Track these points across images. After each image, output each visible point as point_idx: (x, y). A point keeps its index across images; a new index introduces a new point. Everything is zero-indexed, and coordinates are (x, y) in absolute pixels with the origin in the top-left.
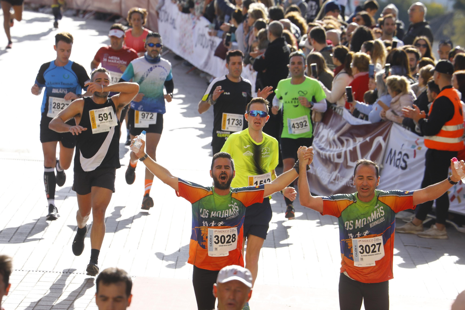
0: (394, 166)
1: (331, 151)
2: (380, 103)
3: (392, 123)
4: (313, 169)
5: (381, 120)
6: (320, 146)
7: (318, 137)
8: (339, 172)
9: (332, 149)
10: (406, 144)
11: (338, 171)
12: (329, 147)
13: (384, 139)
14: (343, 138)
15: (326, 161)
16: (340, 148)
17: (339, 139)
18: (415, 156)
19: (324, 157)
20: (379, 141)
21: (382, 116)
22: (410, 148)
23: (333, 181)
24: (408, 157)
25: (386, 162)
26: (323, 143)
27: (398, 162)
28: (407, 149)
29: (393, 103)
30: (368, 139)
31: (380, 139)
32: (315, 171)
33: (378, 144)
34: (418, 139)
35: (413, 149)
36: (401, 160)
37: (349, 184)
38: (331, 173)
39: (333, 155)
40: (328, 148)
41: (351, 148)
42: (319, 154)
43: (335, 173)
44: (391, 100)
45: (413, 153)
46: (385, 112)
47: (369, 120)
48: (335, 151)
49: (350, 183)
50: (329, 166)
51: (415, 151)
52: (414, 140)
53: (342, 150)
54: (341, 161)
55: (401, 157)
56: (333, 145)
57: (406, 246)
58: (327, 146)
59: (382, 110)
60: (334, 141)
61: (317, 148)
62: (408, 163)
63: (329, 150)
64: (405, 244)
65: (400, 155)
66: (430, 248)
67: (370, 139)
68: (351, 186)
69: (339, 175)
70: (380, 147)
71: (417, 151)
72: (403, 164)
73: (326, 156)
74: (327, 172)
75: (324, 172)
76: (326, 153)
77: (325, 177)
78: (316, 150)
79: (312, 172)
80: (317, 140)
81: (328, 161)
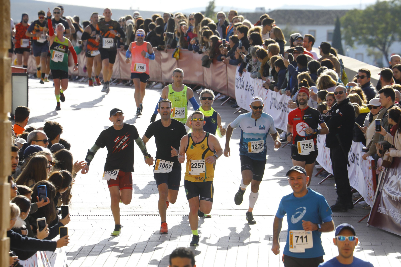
4: (386, 211)
6: (391, 190)
7: (387, 183)
15: (397, 203)
19: (395, 200)
26: (392, 187)
32: (388, 212)
40: (398, 192)
42: (390, 197)
50: (400, 207)
58: (397, 190)
61: (388, 192)
63: (399, 194)
73: (397, 200)
74: (399, 213)
75: (396, 213)
76: (397, 196)
77: (397, 217)
78: (387, 194)
79: (385, 214)
80: (387, 185)
81: (399, 203)
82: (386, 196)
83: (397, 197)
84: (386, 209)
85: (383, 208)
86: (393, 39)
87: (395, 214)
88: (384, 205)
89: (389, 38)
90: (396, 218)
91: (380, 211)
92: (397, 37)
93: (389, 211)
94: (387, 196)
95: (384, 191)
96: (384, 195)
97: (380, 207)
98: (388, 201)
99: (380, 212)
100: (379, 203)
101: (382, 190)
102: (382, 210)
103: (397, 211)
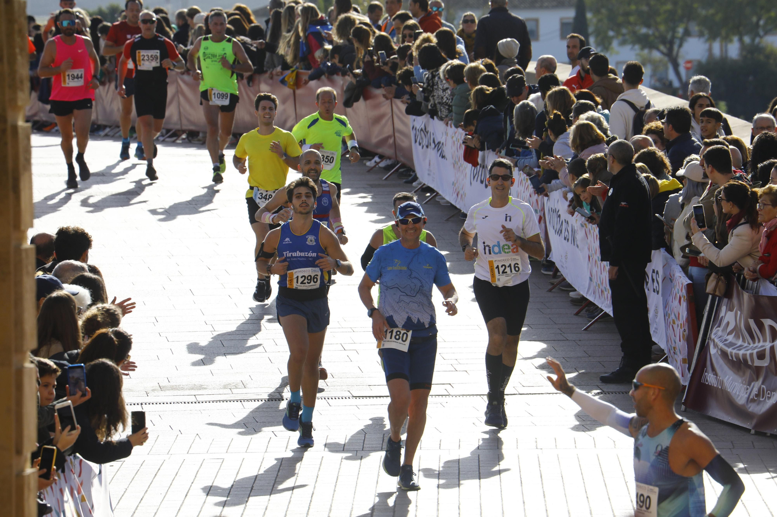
1: (747, 349)
4: (718, 381)
6: (726, 340)
7: (719, 326)
8: (763, 383)
9: (746, 345)
11: (761, 380)
15: (739, 365)
19: (735, 359)
23: (756, 399)
38: (749, 385)
39: (751, 354)
40: (740, 342)
42: (724, 354)
43: (757, 385)
48: (753, 349)
50: (744, 373)
54: (765, 363)
61: (721, 345)
63: (742, 347)
69: (763, 386)
73: (738, 358)
74: (743, 384)
75: (737, 384)
76: (738, 352)
77: (740, 392)
78: (719, 347)
79: (715, 386)
80: (719, 330)
81: (742, 365)
82: (717, 351)
83: (738, 354)
84: (718, 378)
85: (712, 375)
86: (687, 33)
87: (735, 386)
88: (713, 369)
89: (680, 30)
90: (738, 393)
91: (707, 381)
92: (694, 28)
93: (723, 382)
94: (720, 353)
95: (714, 341)
96: (713, 351)
97: (706, 374)
98: (721, 361)
99: (707, 383)
100: (704, 366)
101: (710, 341)
102: (710, 378)
103: (740, 381)
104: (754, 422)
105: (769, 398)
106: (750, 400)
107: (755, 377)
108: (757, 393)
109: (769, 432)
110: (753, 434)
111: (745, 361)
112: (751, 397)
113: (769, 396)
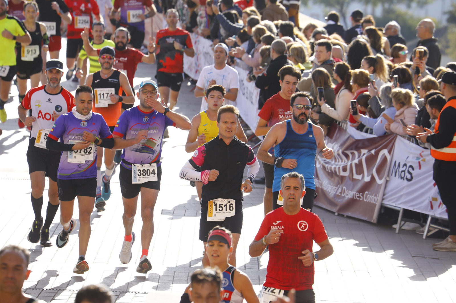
0: (399, 178)
1: (337, 165)
2: (385, 116)
3: (397, 136)
4: (319, 183)
5: (386, 133)
9: (337, 163)
10: (411, 156)
11: (344, 184)
12: (334, 161)
13: (390, 152)
14: (348, 152)
15: (332, 174)
16: (345, 162)
17: (343, 153)
18: (420, 168)
19: (330, 171)
20: (384, 154)
21: (387, 129)
22: (414, 160)
23: (340, 194)
24: (413, 169)
25: (392, 175)
27: (403, 173)
28: (412, 161)
29: (397, 116)
30: (373, 152)
31: (385, 152)
32: (321, 184)
33: (384, 156)
34: (423, 152)
35: (417, 161)
36: (406, 171)
37: (355, 197)
38: (337, 186)
39: (339, 168)
41: (356, 161)
42: (324, 168)
43: (341, 187)
44: (395, 113)
45: (418, 165)
46: (389, 125)
47: (374, 133)
48: (340, 165)
49: (356, 195)
50: (334, 180)
51: (419, 163)
52: (419, 152)
53: (347, 163)
54: (347, 174)
55: (406, 169)
56: (338, 159)
57: (414, 257)
59: (387, 123)
60: (339, 155)
61: (322, 162)
62: (413, 175)
63: (334, 164)
64: (413, 255)
65: (405, 167)
66: (438, 259)
67: (375, 152)
68: (358, 199)
70: (385, 159)
71: (422, 163)
72: (409, 176)
73: (331, 170)
74: (333, 186)
75: (330, 185)
76: (331, 166)
77: (331, 190)
78: (321, 164)
79: (318, 186)
81: (334, 175)
82: (320, 167)
83: (331, 168)
87: (329, 187)
88: (317, 176)
94: (322, 167)
96: (318, 165)
98: (322, 172)
101: (317, 160)
103: (332, 184)
104: (338, 208)
105: (347, 195)
106: (336, 196)
107: (340, 182)
108: (340, 191)
109: (346, 214)
110: (336, 216)
111: (336, 172)
112: (337, 194)
113: (348, 193)
